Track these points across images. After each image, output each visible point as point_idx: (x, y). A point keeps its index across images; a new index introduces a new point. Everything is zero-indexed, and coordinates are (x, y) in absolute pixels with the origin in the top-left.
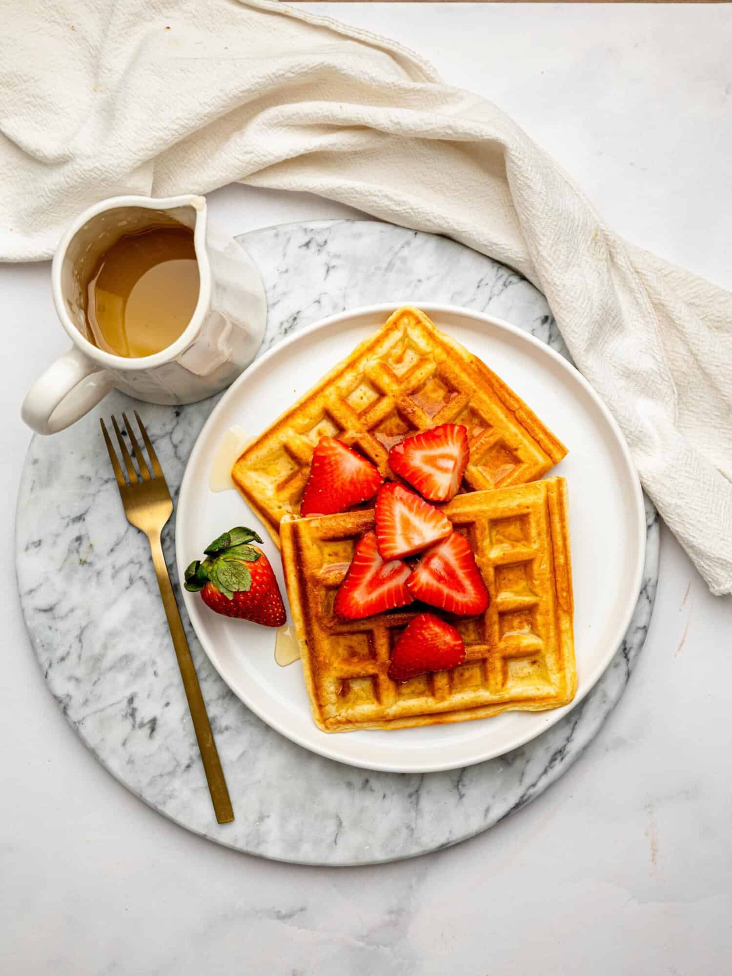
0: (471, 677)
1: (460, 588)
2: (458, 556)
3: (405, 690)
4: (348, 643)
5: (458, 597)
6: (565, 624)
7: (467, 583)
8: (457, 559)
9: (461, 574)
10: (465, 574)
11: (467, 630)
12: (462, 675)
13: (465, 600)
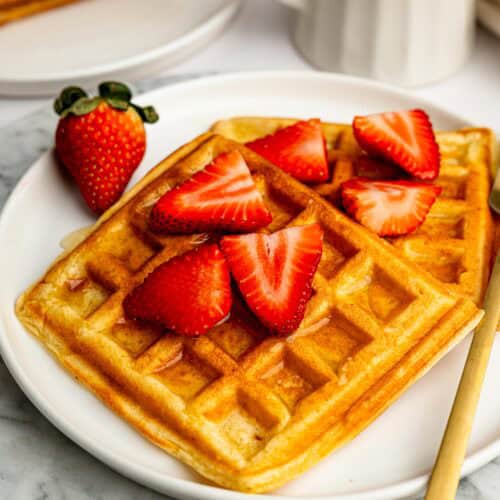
0: (188, 383)
1: (276, 281)
2: (302, 249)
3: (121, 336)
4: (133, 247)
5: (265, 288)
6: (331, 435)
7: (286, 283)
8: (297, 251)
9: (288, 268)
10: (293, 271)
11: (239, 341)
12: (183, 374)
13: (269, 297)
